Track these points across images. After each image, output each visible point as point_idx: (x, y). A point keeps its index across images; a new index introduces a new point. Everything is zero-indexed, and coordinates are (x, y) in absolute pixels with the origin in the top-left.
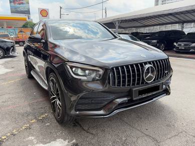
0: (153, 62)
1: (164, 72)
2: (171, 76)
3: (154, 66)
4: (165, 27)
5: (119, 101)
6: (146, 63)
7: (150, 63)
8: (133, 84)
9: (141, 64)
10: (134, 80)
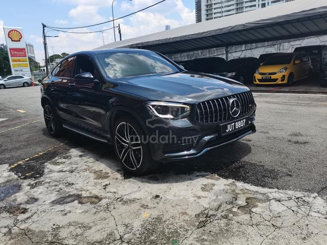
0: (236, 95)
1: (248, 106)
2: (255, 112)
3: (238, 99)
4: (209, 51)
5: (207, 138)
6: (230, 97)
7: (233, 96)
8: (220, 120)
9: (226, 98)
10: (221, 116)
